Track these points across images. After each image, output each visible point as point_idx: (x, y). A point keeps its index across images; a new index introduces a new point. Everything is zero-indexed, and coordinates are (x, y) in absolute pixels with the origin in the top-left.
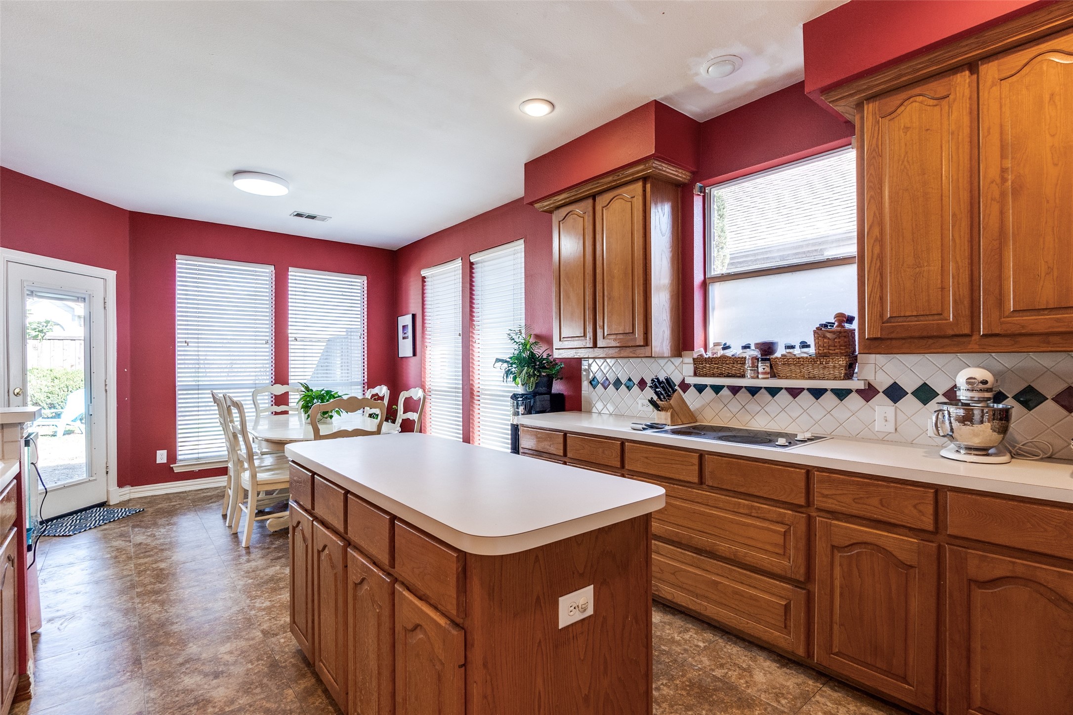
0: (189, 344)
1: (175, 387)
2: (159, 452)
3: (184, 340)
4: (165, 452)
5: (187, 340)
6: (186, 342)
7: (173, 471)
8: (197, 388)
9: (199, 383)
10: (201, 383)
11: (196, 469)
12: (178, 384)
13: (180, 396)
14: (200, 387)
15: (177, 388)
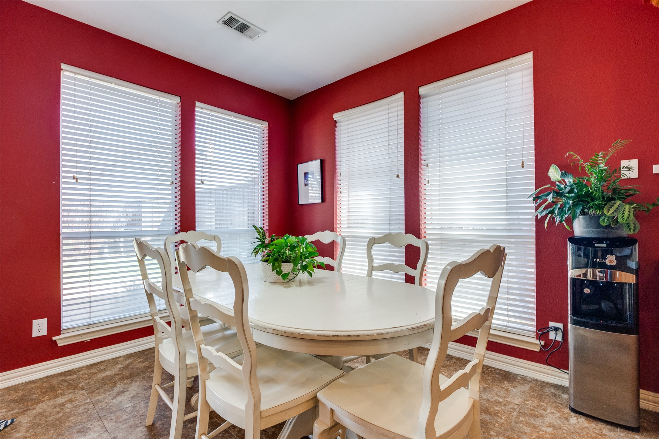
0: (79, 181)
1: (59, 234)
2: (35, 322)
3: (72, 175)
4: (44, 322)
5: (76, 175)
6: (74, 178)
7: (57, 345)
8: (89, 235)
9: (92, 230)
10: (95, 230)
11: (88, 338)
12: (63, 231)
13: (66, 245)
14: (92, 235)
15: (61, 237)
